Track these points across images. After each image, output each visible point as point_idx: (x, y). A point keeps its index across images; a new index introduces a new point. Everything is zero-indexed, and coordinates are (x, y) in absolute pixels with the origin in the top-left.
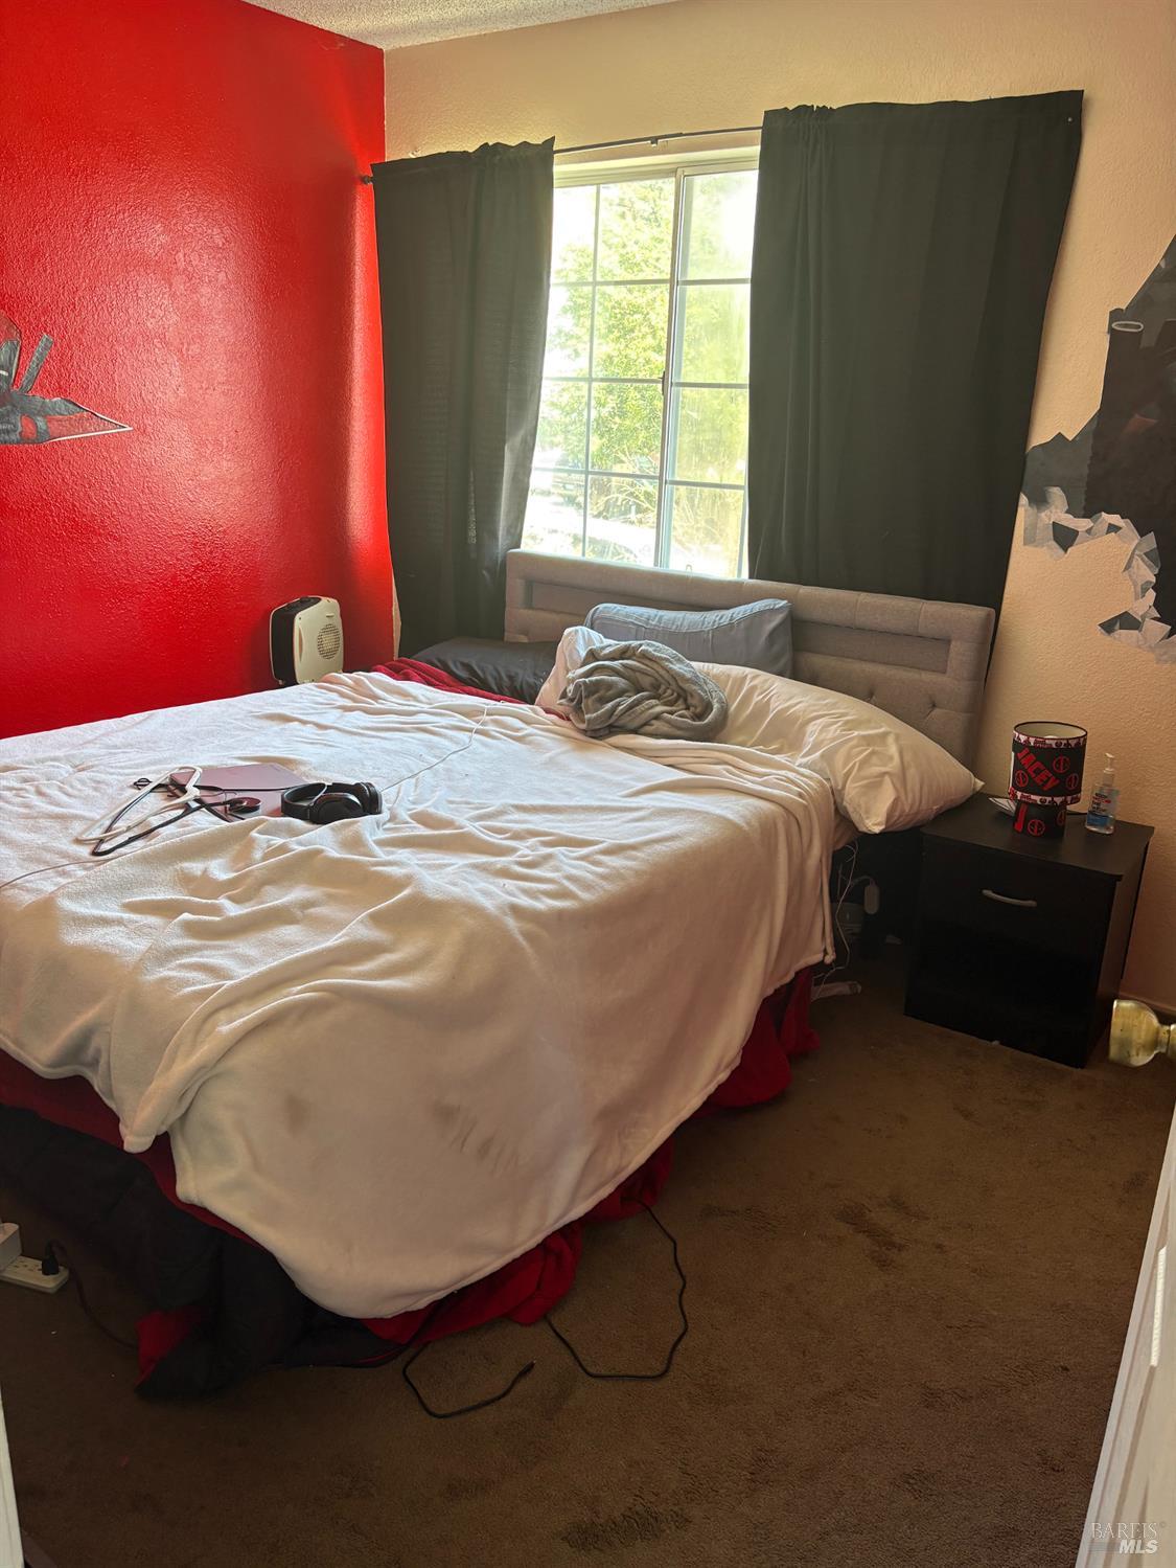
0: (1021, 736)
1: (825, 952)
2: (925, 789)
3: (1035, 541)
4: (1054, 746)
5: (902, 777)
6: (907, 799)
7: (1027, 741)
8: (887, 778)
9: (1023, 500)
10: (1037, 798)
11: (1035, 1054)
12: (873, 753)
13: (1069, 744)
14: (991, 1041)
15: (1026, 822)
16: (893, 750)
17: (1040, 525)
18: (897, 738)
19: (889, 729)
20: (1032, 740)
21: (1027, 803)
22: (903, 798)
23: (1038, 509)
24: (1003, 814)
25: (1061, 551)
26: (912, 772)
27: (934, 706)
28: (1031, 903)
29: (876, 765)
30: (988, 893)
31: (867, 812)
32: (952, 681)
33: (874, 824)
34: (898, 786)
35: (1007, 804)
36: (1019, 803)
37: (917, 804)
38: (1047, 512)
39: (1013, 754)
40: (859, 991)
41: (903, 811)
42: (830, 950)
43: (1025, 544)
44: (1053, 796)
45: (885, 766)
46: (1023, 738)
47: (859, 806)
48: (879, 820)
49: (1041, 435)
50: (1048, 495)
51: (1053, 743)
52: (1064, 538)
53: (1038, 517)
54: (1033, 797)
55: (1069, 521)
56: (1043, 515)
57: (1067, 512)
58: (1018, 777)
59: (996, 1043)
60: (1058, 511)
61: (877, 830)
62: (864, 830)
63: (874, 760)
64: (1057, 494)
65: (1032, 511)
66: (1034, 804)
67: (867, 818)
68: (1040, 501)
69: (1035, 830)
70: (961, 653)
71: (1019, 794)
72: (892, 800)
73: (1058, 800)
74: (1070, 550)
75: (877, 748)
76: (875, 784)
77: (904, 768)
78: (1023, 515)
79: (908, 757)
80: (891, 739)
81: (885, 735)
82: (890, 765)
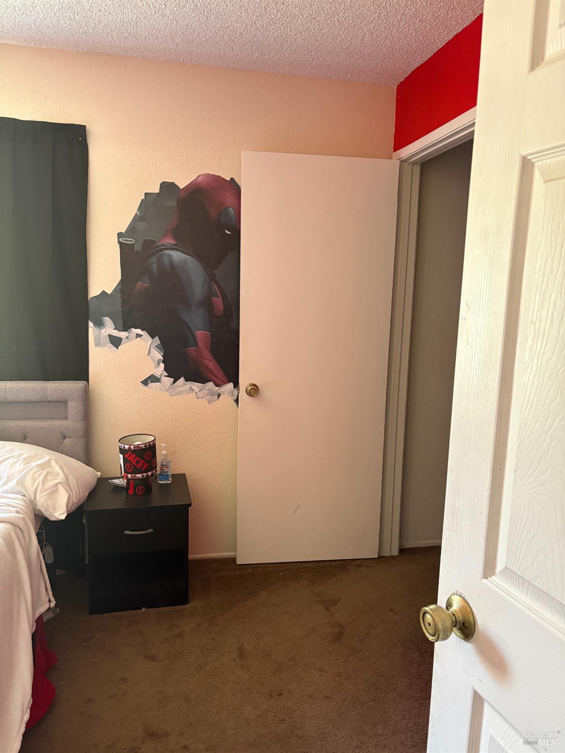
0: (125, 446)
1: (50, 601)
2: (80, 486)
3: (100, 345)
4: (144, 447)
5: (67, 484)
6: (73, 495)
7: (130, 448)
8: (60, 486)
9: (91, 324)
10: (139, 476)
11: (164, 607)
12: (48, 473)
13: (150, 445)
14: (141, 609)
15: (135, 488)
16: (57, 469)
17: (101, 336)
18: (56, 461)
19: (50, 457)
20: (132, 447)
21: (134, 479)
22: (71, 495)
23: (99, 328)
24: (117, 488)
25: (116, 349)
26: (71, 478)
27: (65, 438)
28: (150, 530)
29: (50, 481)
30: (127, 532)
31: (54, 508)
32: (73, 422)
33: (60, 514)
34: (67, 488)
35: (121, 482)
36: (128, 480)
37: (78, 495)
38: (104, 329)
39: (121, 456)
40: (58, 612)
41: (73, 502)
42: (52, 599)
43: (96, 347)
44: (147, 472)
45: (57, 479)
46: (127, 447)
47: (48, 506)
48: (62, 511)
49: (94, 291)
50: (103, 322)
51: (143, 446)
52: (116, 342)
53: (100, 333)
54: (137, 475)
55: (116, 333)
56: (102, 331)
57: (115, 329)
58: (127, 467)
59: (144, 609)
60: (109, 329)
61: (63, 517)
62: (54, 519)
63: (49, 477)
64: (107, 320)
65: (96, 329)
66: (139, 479)
67: (55, 512)
68: (99, 324)
69: (141, 492)
70: (74, 407)
71: (129, 476)
72: (67, 497)
73: (149, 474)
74: (119, 347)
75: (48, 470)
76: (54, 491)
77: (67, 478)
78: (92, 333)
79: (66, 471)
80: (53, 463)
81: (50, 460)
82: (59, 478)
